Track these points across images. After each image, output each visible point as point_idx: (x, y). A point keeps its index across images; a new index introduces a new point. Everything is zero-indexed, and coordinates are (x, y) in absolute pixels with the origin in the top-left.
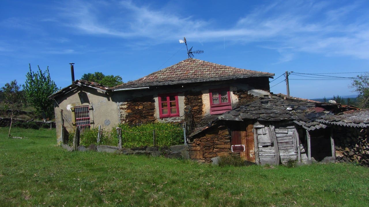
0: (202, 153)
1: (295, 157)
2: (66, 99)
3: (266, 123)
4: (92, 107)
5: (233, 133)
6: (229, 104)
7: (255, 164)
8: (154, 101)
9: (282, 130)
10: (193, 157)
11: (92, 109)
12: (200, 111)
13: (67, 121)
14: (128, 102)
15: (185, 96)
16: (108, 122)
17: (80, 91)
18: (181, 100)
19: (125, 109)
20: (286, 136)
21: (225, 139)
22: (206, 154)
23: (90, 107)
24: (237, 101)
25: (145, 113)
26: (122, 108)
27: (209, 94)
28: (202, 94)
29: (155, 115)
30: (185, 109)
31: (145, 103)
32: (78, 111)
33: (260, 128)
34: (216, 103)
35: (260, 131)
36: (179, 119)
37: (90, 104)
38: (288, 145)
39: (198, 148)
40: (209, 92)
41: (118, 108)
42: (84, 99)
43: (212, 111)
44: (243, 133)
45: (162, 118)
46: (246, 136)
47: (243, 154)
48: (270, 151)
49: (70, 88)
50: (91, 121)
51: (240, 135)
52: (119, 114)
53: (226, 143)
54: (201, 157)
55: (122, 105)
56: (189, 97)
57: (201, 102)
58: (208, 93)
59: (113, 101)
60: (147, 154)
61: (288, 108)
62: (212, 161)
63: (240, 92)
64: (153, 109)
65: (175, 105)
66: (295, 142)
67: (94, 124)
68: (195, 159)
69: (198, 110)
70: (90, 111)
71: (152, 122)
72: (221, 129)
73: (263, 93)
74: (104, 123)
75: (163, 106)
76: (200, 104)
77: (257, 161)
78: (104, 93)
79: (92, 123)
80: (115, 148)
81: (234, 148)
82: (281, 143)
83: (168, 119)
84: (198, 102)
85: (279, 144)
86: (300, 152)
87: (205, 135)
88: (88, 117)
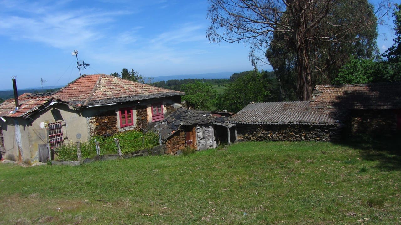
0: (171, 149)
1: (212, 143)
2: (39, 117)
3: (201, 125)
4: (65, 123)
5: (187, 133)
6: (162, 114)
7: (198, 151)
8: (116, 115)
9: (207, 128)
10: (167, 152)
11: (65, 125)
12: (146, 119)
13: (41, 138)
14: (96, 116)
15: (137, 109)
16: (79, 136)
17: (52, 109)
18: (134, 112)
19: (94, 122)
20: (209, 132)
21: (183, 138)
22: (174, 149)
23: (63, 123)
25: (109, 125)
26: (91, 122)
27: (151, 108)
28: (147, 108)
29: (116, 126)
30: (137, 119)
31: (110, 116)
32: (52, 127)
33: (198, 129)
34: (155, 113)
35: (198, 131)
36: (133, 127)
37: (62, 120)
38: (209, 137)
39: (170, 146)
40: (151, 106)
41: (88, 122)
42: (58, 116)
43: (153, 120)
44: (191, 133)
45: (121, 128)
46: (193, 134)
47: (191, 146)
48: (203, 142)
49: (45, 105)
50: (64, 136)
51: (190, 134)
52: (88, 127)
53: (183, 140)
54: (171, 152)
55: (91, 119)
56: (139, 110)
57: (146, 114)
59: (83, 116)
60: (142, 155)
61: (204, 116)
62: (177, 153)
63: (167, 105)
64: (116, 121)
65: (130, 117)
66: (212, 135)
67: (67, 139)
68: (168, 154)
69: (144, 120)
70: (63, 127)
71: (115, 132)
72: (181, 131)
73: (179, 105)
74: (76, 137)
75: (122, 118)
76: (145, 115)
77: (198, 149)
78: (75, 109)
79: (65, 139)
80: (116, 156)
81: (187, 142)
82: (207, 136)
83: (126, 128)
84: (144, 113)
85: (206, 137)
86: (214, 140)
87: (173, 137)
88: (61, 132)
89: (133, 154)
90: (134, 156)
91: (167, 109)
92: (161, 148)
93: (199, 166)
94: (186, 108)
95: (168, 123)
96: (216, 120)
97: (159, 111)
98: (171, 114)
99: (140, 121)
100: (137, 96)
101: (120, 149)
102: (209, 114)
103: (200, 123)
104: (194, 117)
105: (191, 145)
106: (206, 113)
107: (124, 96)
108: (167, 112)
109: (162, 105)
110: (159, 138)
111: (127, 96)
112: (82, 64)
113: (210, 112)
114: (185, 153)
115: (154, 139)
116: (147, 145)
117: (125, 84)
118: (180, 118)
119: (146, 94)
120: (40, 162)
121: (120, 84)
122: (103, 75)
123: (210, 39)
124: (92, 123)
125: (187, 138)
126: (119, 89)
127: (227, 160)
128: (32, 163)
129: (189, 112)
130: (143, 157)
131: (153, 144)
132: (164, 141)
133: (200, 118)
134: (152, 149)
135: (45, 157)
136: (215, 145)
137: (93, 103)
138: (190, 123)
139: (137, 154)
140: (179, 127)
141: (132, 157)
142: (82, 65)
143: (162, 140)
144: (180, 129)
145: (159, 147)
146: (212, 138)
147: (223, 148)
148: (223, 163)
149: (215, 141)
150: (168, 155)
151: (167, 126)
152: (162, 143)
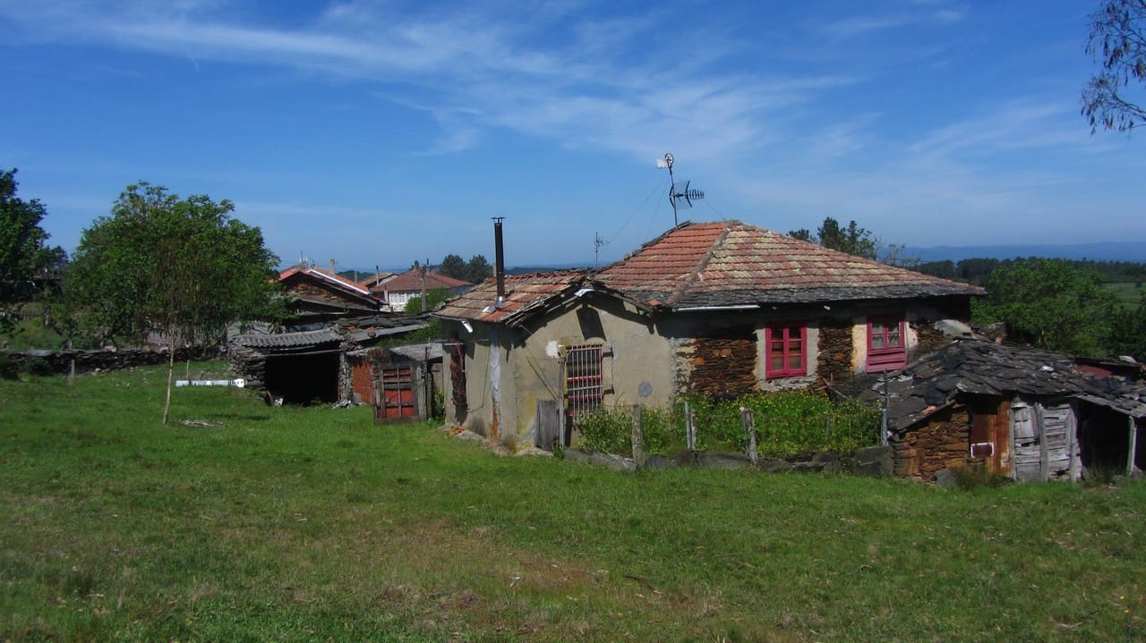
0: (918, 462)
1: (1067, 463)
2: (545, 325)
4: (611, 349)
5: (976, 417)
6: (901, 350)
7: (1012, 480)
8: (755, 338)
9: (1052, 412)
10: (901, 471)
11: (611, 354)
12: (847, 362)
13: (545, 385)
14: (697, 337)
15: (820, 328)
16: (645, 389)
17: (581, 306)
18: (813, 335)
19: (691, 355)
20: (1057, 424)
21: (961, 431)
22: (926, 464)
23: (604, 350)
24: (916, 342)
25: (733, 367)
26: (682, 354)
27: (865, 326)
28: (852, 325)
29: (755, 372)
30: (819, 358)
31: (737, 342)
32: (575, 358)
33: (1020, 408)
34: (878, 345)
35: (1019, 415)
36: (804, 382)
37: (605, 339)
38: (1059, 442)
39: (913, 451)
40: (868, 322)
41: (673, 353)
42: (592, 326)
43: (871, 365)
44: (992, 419)
45: (769, 379)
46: (998, 424)
47: (990, 461)
48: (1033, 453)
49: (563, 296)
50: (605, 386)
51: (986, 422)
52: (673, 368)
53: (961, 440)
54: (916, 471)
55: (683, 345)
56: (827, 331)
57: (850, 344)
58: (864, 324)
59: (661, 333)
60: (819, 469)
61: (1046, 368)
62: (935, 479)
63: (921, 324)
64: (753, 358)
65: (799, 349)
66: (1069, 433)
67: (614, 393)
68: (905, 476)
69: (842, 362)
70: (604, 359)
71: (748, 389)
72: (958, 411)
73: (962, 327)
74: (637, 391)
75: (774, 350)
76: (846, 348)
77: (1012, 474)
78: (641, 313)
79: (607, 392)
80: (741, 459)
81: (975, 448)
82: (1049, 437)
83: (782, 380)
84: (843, 343)
85: (1046, 439)
86: (1074, 454)
87: (928, 425)
88: (598, 374)
89: (791, 460)
90: (794, 467)
91: (920, 336)
92: (885, 456)
93: (997, 529)
94: (986, 338)
95: (917, 380)
96: (1088, 388)
97: (893, 340)
98: (932, 354)
99: (828, 365)
100: (826, 289)
101: (753, 439)
102: (1067, 364)
103: (1028, 392)
104: (1008, 371)
105: (988, 459)
106: (1055, 360)
107: (787, 286)
108: (919, 346)
109: (903, 320)
110: (881, 422)
111: (793, 286)
112: (683, 192)
113: (1070, 359)
114: (965, 482)
115: (862, 424)
116: (838, 439)
117: (796, 252)
118: (958, 366)
119: (855, 285)
120: (538, 446)
121: (780, 252)
122: (734, 225)
123: (1093, 120)
124: (683, 356)
125: (975, 434)
126: (775, 266)
127: (1107, 527)
128: (518, 446)
129: (996, 351)
130: (821, 476)
131: (859, 439)
132: (897, 435)
133: (1028, 376)
134: (853, 454)
135: (552, 435)
136: (1079, 470)
137: (692, 301)
138: (991, 384)
139: (803, 462)
140: (952, 394)
141: (786, 470)
142: (682, 195)
143: (889, 429)
144: (953, 401)
145: (876, 449)
146: (1068, 446)
147: (1107, 482)
148: (1088, 535)
149: (1079, 458)
150: (905, 481)
151: (911, 389)
152: (890, 440)
